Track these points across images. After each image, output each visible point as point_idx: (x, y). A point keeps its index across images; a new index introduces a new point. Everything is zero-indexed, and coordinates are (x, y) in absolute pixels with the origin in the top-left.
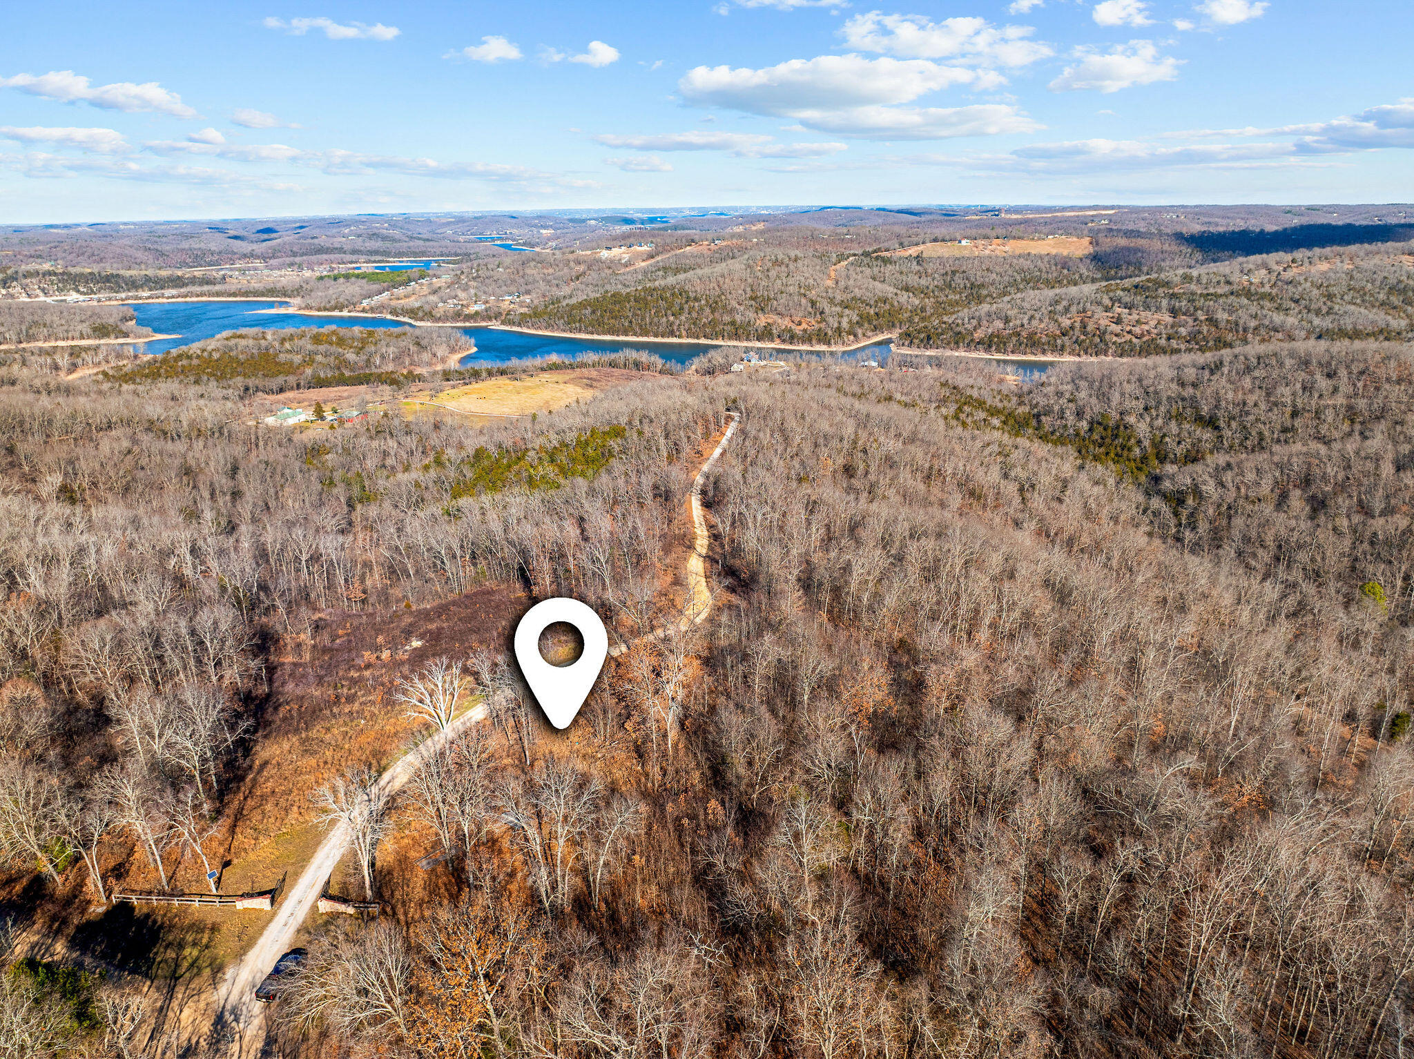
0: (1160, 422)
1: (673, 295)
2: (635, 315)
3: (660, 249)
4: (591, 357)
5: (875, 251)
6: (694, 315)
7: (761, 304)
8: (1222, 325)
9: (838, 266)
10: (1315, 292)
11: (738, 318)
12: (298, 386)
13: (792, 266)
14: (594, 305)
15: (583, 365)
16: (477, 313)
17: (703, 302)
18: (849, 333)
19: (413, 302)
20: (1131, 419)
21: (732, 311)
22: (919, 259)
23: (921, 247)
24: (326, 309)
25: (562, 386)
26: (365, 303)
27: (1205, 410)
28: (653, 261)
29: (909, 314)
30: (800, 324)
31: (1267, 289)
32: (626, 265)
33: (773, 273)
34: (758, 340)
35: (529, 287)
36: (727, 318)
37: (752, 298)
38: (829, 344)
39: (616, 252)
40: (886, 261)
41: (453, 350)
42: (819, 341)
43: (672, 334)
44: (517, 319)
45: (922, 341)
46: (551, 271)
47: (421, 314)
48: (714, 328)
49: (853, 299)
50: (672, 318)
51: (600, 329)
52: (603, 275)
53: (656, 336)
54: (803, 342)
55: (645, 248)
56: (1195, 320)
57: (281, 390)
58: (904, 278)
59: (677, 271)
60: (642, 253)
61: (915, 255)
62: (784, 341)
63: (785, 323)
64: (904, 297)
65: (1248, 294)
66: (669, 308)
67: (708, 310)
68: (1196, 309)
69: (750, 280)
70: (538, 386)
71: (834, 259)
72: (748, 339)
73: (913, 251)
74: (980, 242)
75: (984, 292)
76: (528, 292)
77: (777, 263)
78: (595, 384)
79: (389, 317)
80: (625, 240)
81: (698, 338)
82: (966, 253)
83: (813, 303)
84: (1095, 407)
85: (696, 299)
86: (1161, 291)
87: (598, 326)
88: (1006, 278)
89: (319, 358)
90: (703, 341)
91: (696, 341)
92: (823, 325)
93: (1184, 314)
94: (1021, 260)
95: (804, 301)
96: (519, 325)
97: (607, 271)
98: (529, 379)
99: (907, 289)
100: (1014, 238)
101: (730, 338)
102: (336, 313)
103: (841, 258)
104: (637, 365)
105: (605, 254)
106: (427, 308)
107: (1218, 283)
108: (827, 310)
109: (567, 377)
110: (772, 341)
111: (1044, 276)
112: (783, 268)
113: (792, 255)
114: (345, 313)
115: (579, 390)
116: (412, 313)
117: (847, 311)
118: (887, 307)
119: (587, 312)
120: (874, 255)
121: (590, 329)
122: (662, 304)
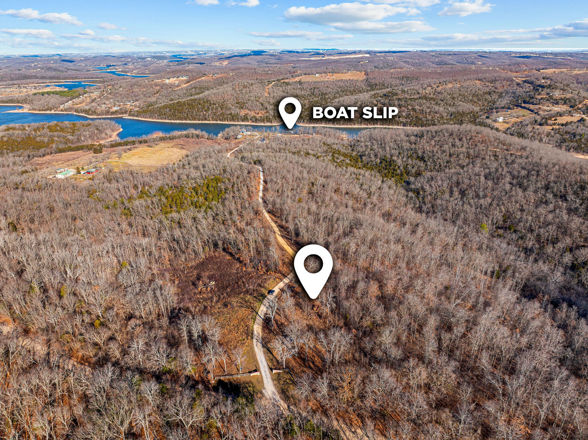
0: (405, 159)
1: (204, 102)
2: (189, 111)
3: (191, 79)
4: (177, 133)
5: (282, 79)
6: (214, 111)
7: (242, 106)
8: (418, 111)
9: (268, 87)
10: (449, 96)
11: (233, 112)
12: (51, 153)
13: (251, 88)
14: (170, 107)
15: (175, 138)
16: (116, 111)
17: (217, 105)
19: (83, 106)
20: (395, 158)
21: (230, 108)
22: (300, 82)
23: (300, 77)
24: (43, 110)
25: (171, 149)
26: (62, 107)
27: (420, 154)
28: (189, 84)
30: (258, 114)
31: (432, 96)
32: (177, 86)
33: (244, 91)
34: (242, 121)
35: (137, 98)
36: (228, 112)
37: (237, 103)
38: (271, 122)
39: (172, 80)
40: (287, 84)
41: (113, 131)
42: (267, 121)
43: (206, 119)
44: (136, 114)
45: (308, 120)
46: (145, 89)
47: (91, 112)
48: (223, 116)
50: (205, 113)
51: (174, 118)
52: (169, 91)
53: (200, 120)
54: (261, 122)
55: (184, 78)
56: (408, 109)
57: (44, 155)
58: (295, 91)
60: (183, 80)
61: (298, 81)
62: (253, 122)
63: (252, 114)
65: (426, 98)
66: (203, 108)
67: (219, 109)
68: (408, 105)
69: (235, 95)
70: (161, 150)
71: (267, 84)
72: (238, 121)
73: (297, 79)
74: (323, 75)
75: (327, 97)
76: (137, 100)
77: (245, 87)
78: (184, 147)
79: (75, 113)
80: (174, 73)
81: (217, 121)
82: (318, 80)
83: (262, 105)
84: (381, 153)
85: (214, 104)
86: (394, 97)
87: (173, 116)
88: (335, 90)
89: (56, 139)
91: (216, 122)
92: (268, 114)
93: (404, 107)
94: (340, 82)
95: (258, 103)
96: (137, 116)
97: (170, 89)
98: (156, 146)
99: (297, 96)
100: (336, 73)
101: (230, 121)
102: (48, 112)
103: (269, 82)
104: (198, 136)
105: (167, 81)
106: (93, 109)
107: (415, 93)
108: (268, 108)
109: (172, 145)
110: (248, 121)
111: (349, 89)
112: (248, 89)
113: (250, 82)
114: (53, 112)
115: (179, 150)
116: (86, 112)
119: (168, 110)
120: (282, 81)
121: (170, 118)
122: (200, 106)
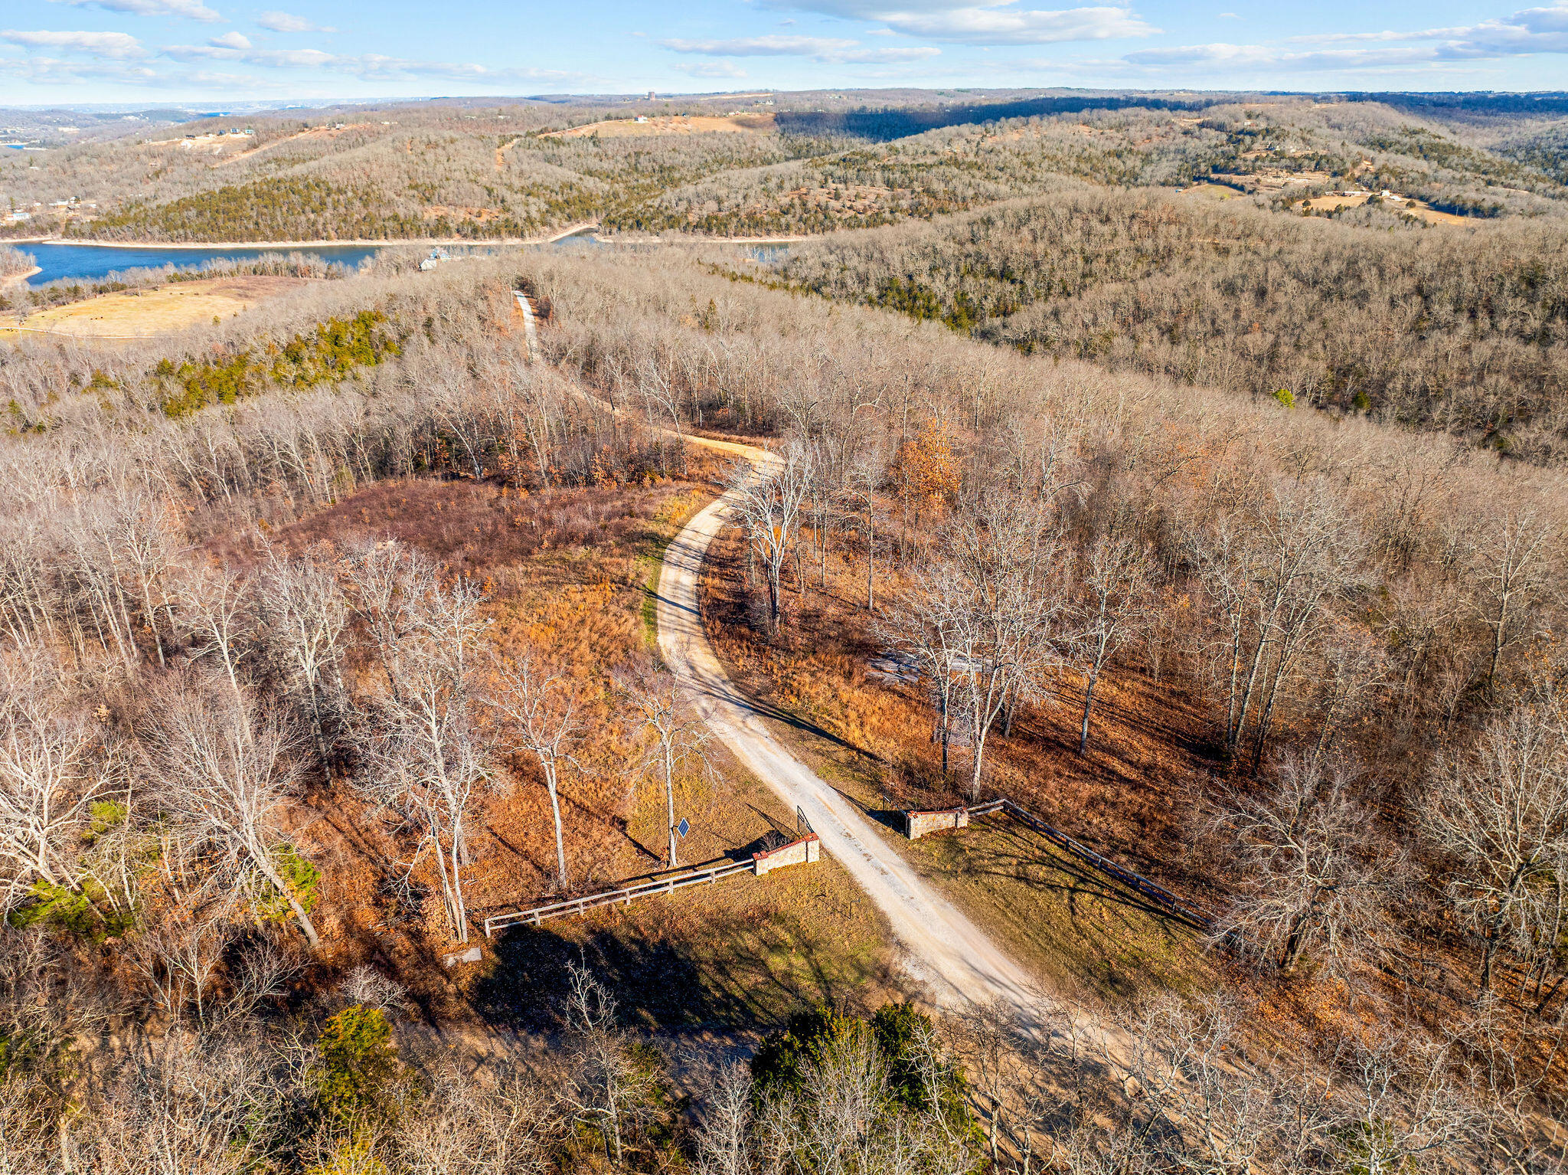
0: (952, 280)
1: (307, 187)
2: (260, 214)
3: (264, 136)
4: (223, 266)
5: (541, 132)
7: (427, 194)
8: (941, 195)
9: (502, 149)
10: (1016, 160)
11: (401, 212)
13: (450, 149)
14: (201, 204)
15: (212, 275)
16: (21, 226)
17: (350, 194)
18: (544, 224)
20: (923, 280)
21: (390, 202)
22: (594, 139)
23: (593, 127)
25: (205, 298)
27: (996, 265)
28: (257, 151)
29: (601, 201)
30: (479, 215)
31: (971, 158)
32: (222, 157)
33: (429, 157)
34: (432, 236)
35: (89, 189)
36: (386, 213)
37: (411, 187)
38: (522, 236)
39: (202, 141)
40: (558, 143)
41: (8, 271)
42: (510, 234)
43: (317, 235)
45: (631, 227)
46: (114, 167)
48: (371, 224)
49: (534, 184)
50: (312, 216)
51: (216, 235)
52: (193, 170)
53: (296, 239)
54: (491, 236)
55: (241, 135)
56: (913, 192)
58: (584, 161)
59: (294, 162)
60: (239, 142)
61: (588, 135)
62: (465, 236)
63: (461, 215)
64: (590, 182)
65: (957, 164)
66: (307, 203)
67: (357, 203)
68: (911, 181)
69: (404, 166)
70: (172, 300)
71: (497, 141)
72: (419, 236)
73: (586, 131)
74: (659, 120)
75: (677, 175)
76: (89, 195)
77: (432, 145)
78: (249, 293)
81: (352, 238)
82: (646, 132)
83: (489, 191)
84: (876, 272)
85: (340, 191)
86: (871, 163)
87: (212, 230)
88: (697, 159)
90: (359, 242)
91: (350, 243)
92: (509, 215)
93: (900, 186)
94: (708, 139)
95: (476, 189)
96: (91, 237)
97: (196, 165)
98: (153, 293)
99: (590, 173)
100: (695, 115)
101: (395, 236)
103: (504, 140)
104: (294, 271)
105: (187, 143)
107: (925, 153)
108: (508, 198)
109: (205, 289)
110: (450, 236)
111: (736, 156)
112: (439, 151)
113: (446, 135)
115: (232, 301)
117: (531, 199)
118: (575, 193)
119: (193, 213)
120: (542, 136)
121: (201, 235)
122: (295, 198)
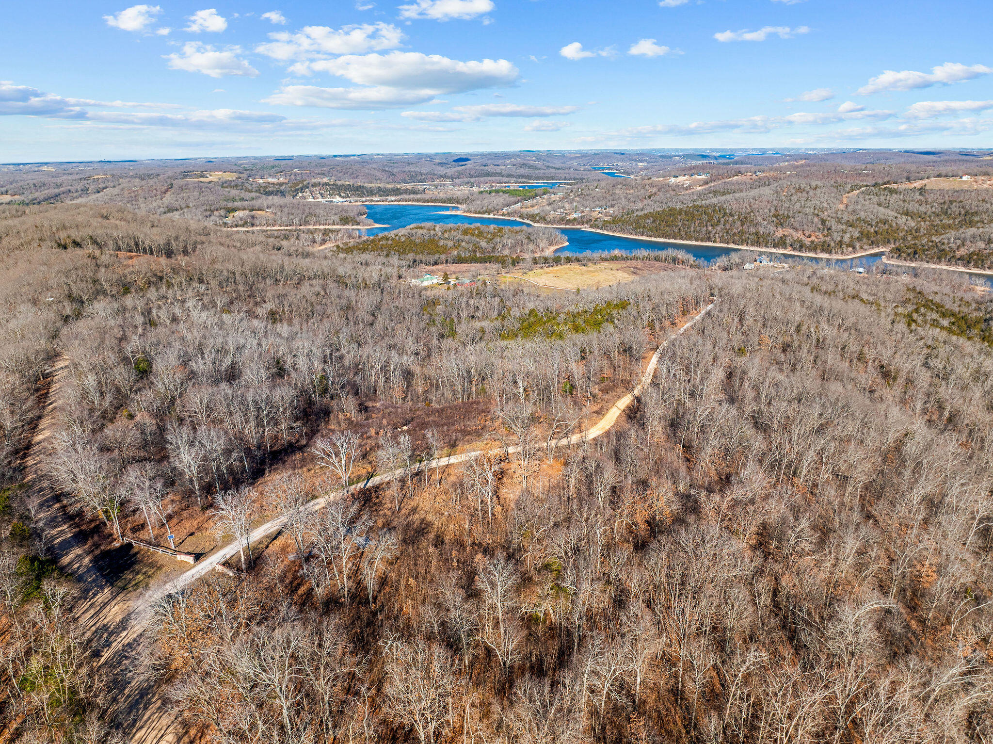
1: (714, 211)
2: (683, 224)
3: (714, 178)
4: (644, 253)
5: (885, 183)
6: (728, 226)
7: (781, 220)
9: (850, 195)
11: (761, 230)
12: (447, 262)
13: (811, 193)
14: (656, 216)
15: (635, 258)
16: (575, 219)
17: (736, 217)
18: (848, 246)
19: (535, 210)
21: (758, 224)
22: (922, 191)
23: (926, 181)
24: (480, 213)
25: (614, 272)
26: (505, 210)
28: (707, 186)
29: (904, 233)
30: (810, 236)
32: (686, 189)
33: (795, 198)
34: (774, 247)
35: (614, 202)
36: (752, 230)
37: (774, 216)
38: (830, 253)
39: (681, 179)
40: (893, 191)
41: (551, 244)
42: (823, 251)
43: (709, 239)
44: (600, 224)
45: (909, 255)
46: (632, 191)
47: (538, 218)
48: (741, 236)
49: (857, 220)
50: (710, 228)
51: (657, 234)
52: (669, 195)
53: (697, 240)
54: (810, 251)
55: (703, 177)
57: (436, 263)
58: (906, 205)
59: (724, 194)
60: (699, 180)
61: (919, 187)
62: (794, 249)
63: (799, 235)
64: (902, 220)
66: (710, 221)
67: (739, 223)
69: (775, 203)
70: (597, 271)
71: (848, 189)
72: (766, 246)
73: (918, 184)
74: (980, 178)
75: (976, 219)
76: (612, 206)
77: (799, 190)
78: (638, 272)
79: (518, 219)
80: (690, 171)
81: (728, 243)
82: (965, 187)
83: (823, 221)
85: (731, 215)
87: (656, 231)
89: (464, 244)
90: (732, 246)
91: (726, 245)
95: (816, 219)
96: (602, 229)
97: (672, 192)
98: (593, 265)
99: (907, 214)
101: (752, 245)
102: (486, 216)
103: (855, 188)
104: (674, 260)
105: (673, 180)
106: (542, 214)
108: (834, 228)
109: (620, 266)
110: (785, 248)
112: (804, 194)
113: (814, 184)
114: (491, 216)
115: (626, 275)
116: (533, 217)
117: (850, 229)
118: (887, 227)
119: (650, 221)
120: (883, 187)
121: (650, 233)
122: (705, 217)
